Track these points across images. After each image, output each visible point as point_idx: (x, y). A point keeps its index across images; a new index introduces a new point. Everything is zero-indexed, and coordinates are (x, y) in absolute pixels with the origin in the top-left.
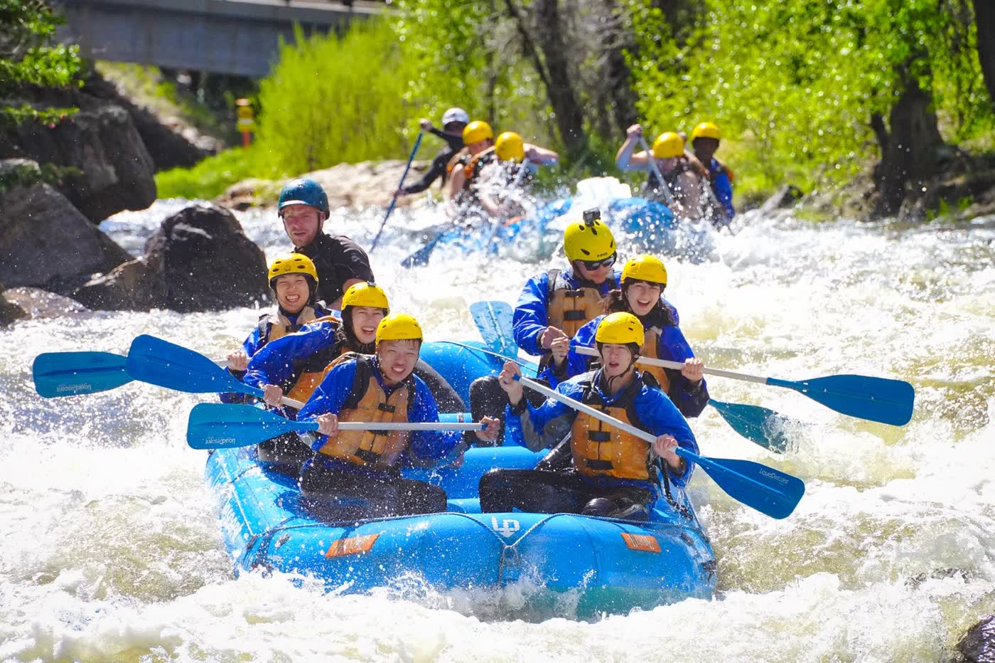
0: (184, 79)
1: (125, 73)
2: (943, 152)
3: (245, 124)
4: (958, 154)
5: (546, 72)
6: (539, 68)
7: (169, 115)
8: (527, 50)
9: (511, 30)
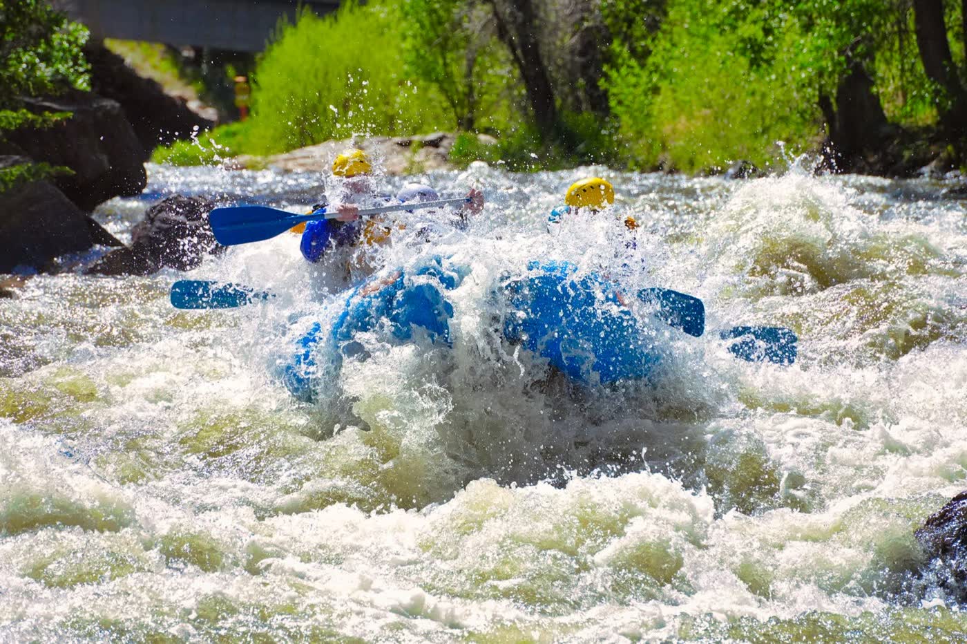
0: (187, 53)
1: (133, 50)
2: (885, 130)
3: (241, 99)
4: (900, 131)
5: (519, 52)
6: (513, 49)
7: (175, 88)
8: (502, 32)
9: (487, 13)
